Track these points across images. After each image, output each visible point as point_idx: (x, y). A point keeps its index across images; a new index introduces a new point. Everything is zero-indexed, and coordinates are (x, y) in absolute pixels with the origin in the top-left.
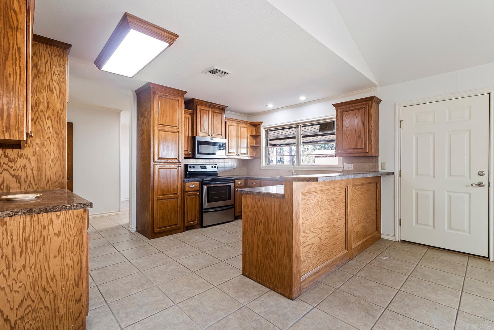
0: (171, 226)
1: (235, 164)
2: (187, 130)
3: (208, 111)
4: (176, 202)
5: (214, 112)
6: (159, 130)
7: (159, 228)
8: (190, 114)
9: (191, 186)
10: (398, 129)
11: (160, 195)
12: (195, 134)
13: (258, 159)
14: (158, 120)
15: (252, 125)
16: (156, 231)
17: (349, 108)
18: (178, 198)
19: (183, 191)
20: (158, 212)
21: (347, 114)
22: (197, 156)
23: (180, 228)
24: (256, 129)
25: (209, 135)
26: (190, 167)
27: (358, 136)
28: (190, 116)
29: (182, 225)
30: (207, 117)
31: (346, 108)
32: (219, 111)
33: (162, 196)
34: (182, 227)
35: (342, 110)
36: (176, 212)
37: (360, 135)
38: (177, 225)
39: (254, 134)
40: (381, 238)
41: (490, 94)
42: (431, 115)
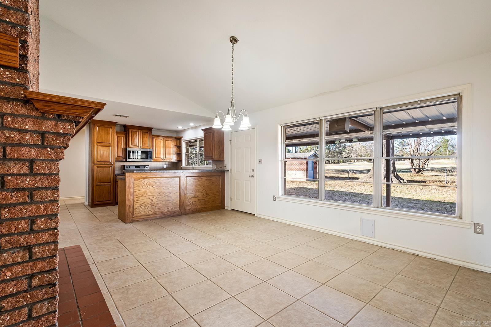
0: (106, 201)
1: (166, 165)
2: (122, 144)
3: (137, 132)
4: (109, 188)
5: (142, 132)
6: (98, 146)
7: (97, 202)
8: (124, 134)
11: (98, 183)
12: (127, 146)
14: (97, 140)
15: (176, 139)
16: (95, 203)
18: (111, 185)
19: (114, 181)
20: (97, 193)
22: (128, 160)
23: (111, 203)
24: (178, 142)
25: (138, 147)
26: (127, 167)
28: (124, 136)
29: (114, 201)
30: (136, 136)
31: (207, 132)
32: (147, 131)
33: (99, 184)
34: (114, 203)
36: (109, 193)
38: (110, 201)
39: (178, 145)
40: (225, 208)
41: (255, 128)
42: (240, 138)
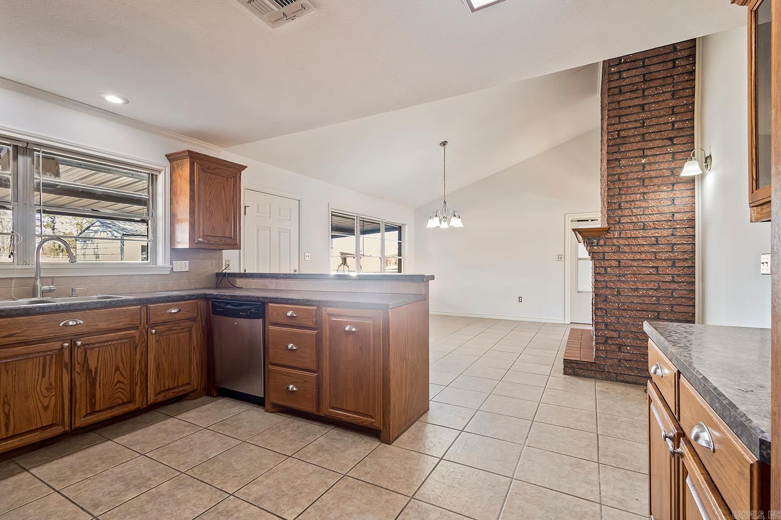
10: (243, 216)
17: (213, 169)
21: (211, 179)
27: (227, 219)
31: (209, 167)
35: (202, 167)
37: (229, 218)
41: (299, 200)
42: (268, 207)
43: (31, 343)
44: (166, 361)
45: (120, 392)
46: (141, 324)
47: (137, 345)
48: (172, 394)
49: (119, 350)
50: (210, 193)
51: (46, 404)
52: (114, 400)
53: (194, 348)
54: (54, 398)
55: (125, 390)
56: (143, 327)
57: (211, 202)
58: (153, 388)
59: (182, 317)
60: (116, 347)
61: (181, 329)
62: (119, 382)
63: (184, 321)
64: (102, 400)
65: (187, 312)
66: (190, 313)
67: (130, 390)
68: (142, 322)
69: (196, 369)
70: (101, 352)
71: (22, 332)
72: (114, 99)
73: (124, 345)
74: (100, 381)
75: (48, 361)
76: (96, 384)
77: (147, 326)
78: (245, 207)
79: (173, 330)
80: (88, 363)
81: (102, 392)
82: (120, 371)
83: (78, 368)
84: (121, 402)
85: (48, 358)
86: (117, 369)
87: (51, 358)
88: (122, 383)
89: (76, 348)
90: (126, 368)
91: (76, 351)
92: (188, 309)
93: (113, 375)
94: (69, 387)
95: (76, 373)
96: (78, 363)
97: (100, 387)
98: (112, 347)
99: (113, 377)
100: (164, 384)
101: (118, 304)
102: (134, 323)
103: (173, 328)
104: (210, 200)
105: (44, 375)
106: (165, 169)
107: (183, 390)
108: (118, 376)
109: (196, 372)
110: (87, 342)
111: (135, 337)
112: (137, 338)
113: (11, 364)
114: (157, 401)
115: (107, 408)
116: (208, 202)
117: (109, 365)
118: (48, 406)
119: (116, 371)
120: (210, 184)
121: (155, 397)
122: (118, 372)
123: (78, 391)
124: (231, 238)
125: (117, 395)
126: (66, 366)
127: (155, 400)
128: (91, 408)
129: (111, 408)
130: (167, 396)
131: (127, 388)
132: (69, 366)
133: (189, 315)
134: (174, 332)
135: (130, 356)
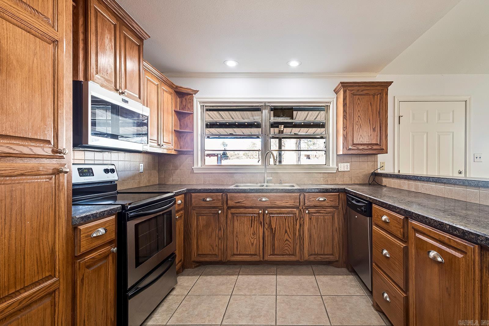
1: (142, 164)
3: (113, 26)
5: (125, 36)
9: (95, 235)
10: (397, 125)
13: (186, 156)
17: (362, 91)
21: (359, 99)
24: (181, 102)
27: (373, 129)
30: (110, 40)
31: (358, 90)
35: (352, 92)
37: (375, 128)
39: (178, 110)
41: (466, 101)
42: (425, 114)
43: (247, 208)
44: (316, 233)
45: (287, 246)
46: (300, 205)
47: (297, 219)
48: (320, 258)
49: (287, 220)
50: (359, 111)
51: (252, 242)
52: (284, 250)
53: (336, 229)
54: (255, 240)
55: (290, 246)
56: (301, 207)
57: (359, 118)
58: (307, 250)
59: (327, 204)
60: (285, 218)
61: (326, 213)
62: (287, 240)
63: (329, 207)
64: (278, 248)
65: (330, 201)
66: (333, 202)
67: (293, 247)
68: (301, 204)
69: (337, 245)
70: (277, 219)
71: (243, 201)
72: (294, 64)
73: (290, 217)
74: (277, 236)
75: (253, 219)
76: (275, 238)
77: (304, 208)
78: (399, 117)
79: (320, 212)
80: (271, 224)
81: (278, 243)
82: (287, 233)
83: (266, 226)
84: (288, 253)
85: (253, 217)
86: (286, 232)
87: (255, 217)
88: (288, 241)
89: (266, 215)
90: (291, 232)
91: (265, 216)
92: (332, 199)
93: (284, 235)
94: (262, 236)
95: (265, 229)
96: (267, 223)
97: (277, 240)
98: (283, 217)
99: (284, 236)
100: (314, 250)
101: (286, 191)
102: (296, 204)
103: (321, 212)
104: (359, 116)
105: (251, 226)
106: (333, 100)
107: (328, 258)
108: (286, 237)
109: (337, 247)
110: (271, 212)
111: (296, 213)
112: (297, 214)
113: (239, 217)
114: (309, 260)
115: (280, 254)
116: (357, 117)
117: (282, 228)
118: (253, 243)
119: (285, 233)
120: (359, 103)
121: (308, 257)
122: (286, 233)
123: (266, 239)
124: (378, 144)
125: (286, 248)
126: (261, 224)
127: (308, 259)
128: (273, 252)
129: (283, 255)
130: (316, 258)
131: (292, 245)
132: (263, 223)
133: (333, 204)
134: (322, 214)
135: (293, 225)
